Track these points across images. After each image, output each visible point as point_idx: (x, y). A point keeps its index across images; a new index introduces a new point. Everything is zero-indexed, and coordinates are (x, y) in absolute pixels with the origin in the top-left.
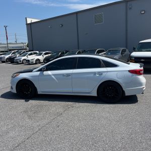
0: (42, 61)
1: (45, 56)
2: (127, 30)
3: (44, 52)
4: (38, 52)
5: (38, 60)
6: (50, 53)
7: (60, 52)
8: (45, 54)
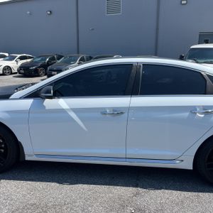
0: (15, 70)
1: (21, 62)
2: (157, 29)
3: (19, 56)
4: (7, 54)
5: (8, 68)
6: (30, 58)
7: (48, 56)
8: (21, 58)
